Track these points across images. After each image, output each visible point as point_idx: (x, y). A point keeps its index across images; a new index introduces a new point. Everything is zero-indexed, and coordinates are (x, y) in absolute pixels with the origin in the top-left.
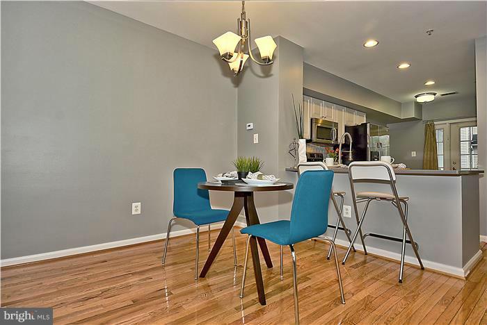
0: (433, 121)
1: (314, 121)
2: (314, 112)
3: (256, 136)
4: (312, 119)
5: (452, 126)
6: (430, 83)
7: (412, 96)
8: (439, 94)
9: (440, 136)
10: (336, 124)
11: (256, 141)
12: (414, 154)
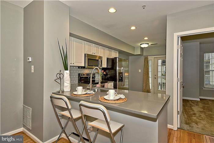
0: (147, 56)
1: (86, 56)
2: (87, 50)
3: (33, 67)
4: (85, 54)
5: (155, 58)
6: (146, 38)
7: (139, 44)
8: (150, 44)
9: (150, 63)
10: (100, 57)
11: (33, 71)
12: (140, 71)
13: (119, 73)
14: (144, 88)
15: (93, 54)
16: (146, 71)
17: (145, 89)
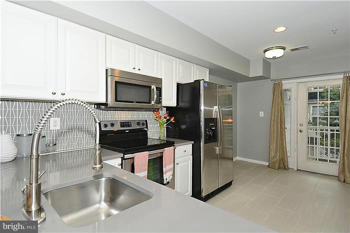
0: (281, 79)
1: (110, 73)
4: (106, 70)
5: (300, 85)
7: (261, 51)
10: (156, 80)
12: (262, 114)
13: (206, 120)
14: (273, 154)
15: (136, 72)
16: (278, 115)
17: (275, 157)
